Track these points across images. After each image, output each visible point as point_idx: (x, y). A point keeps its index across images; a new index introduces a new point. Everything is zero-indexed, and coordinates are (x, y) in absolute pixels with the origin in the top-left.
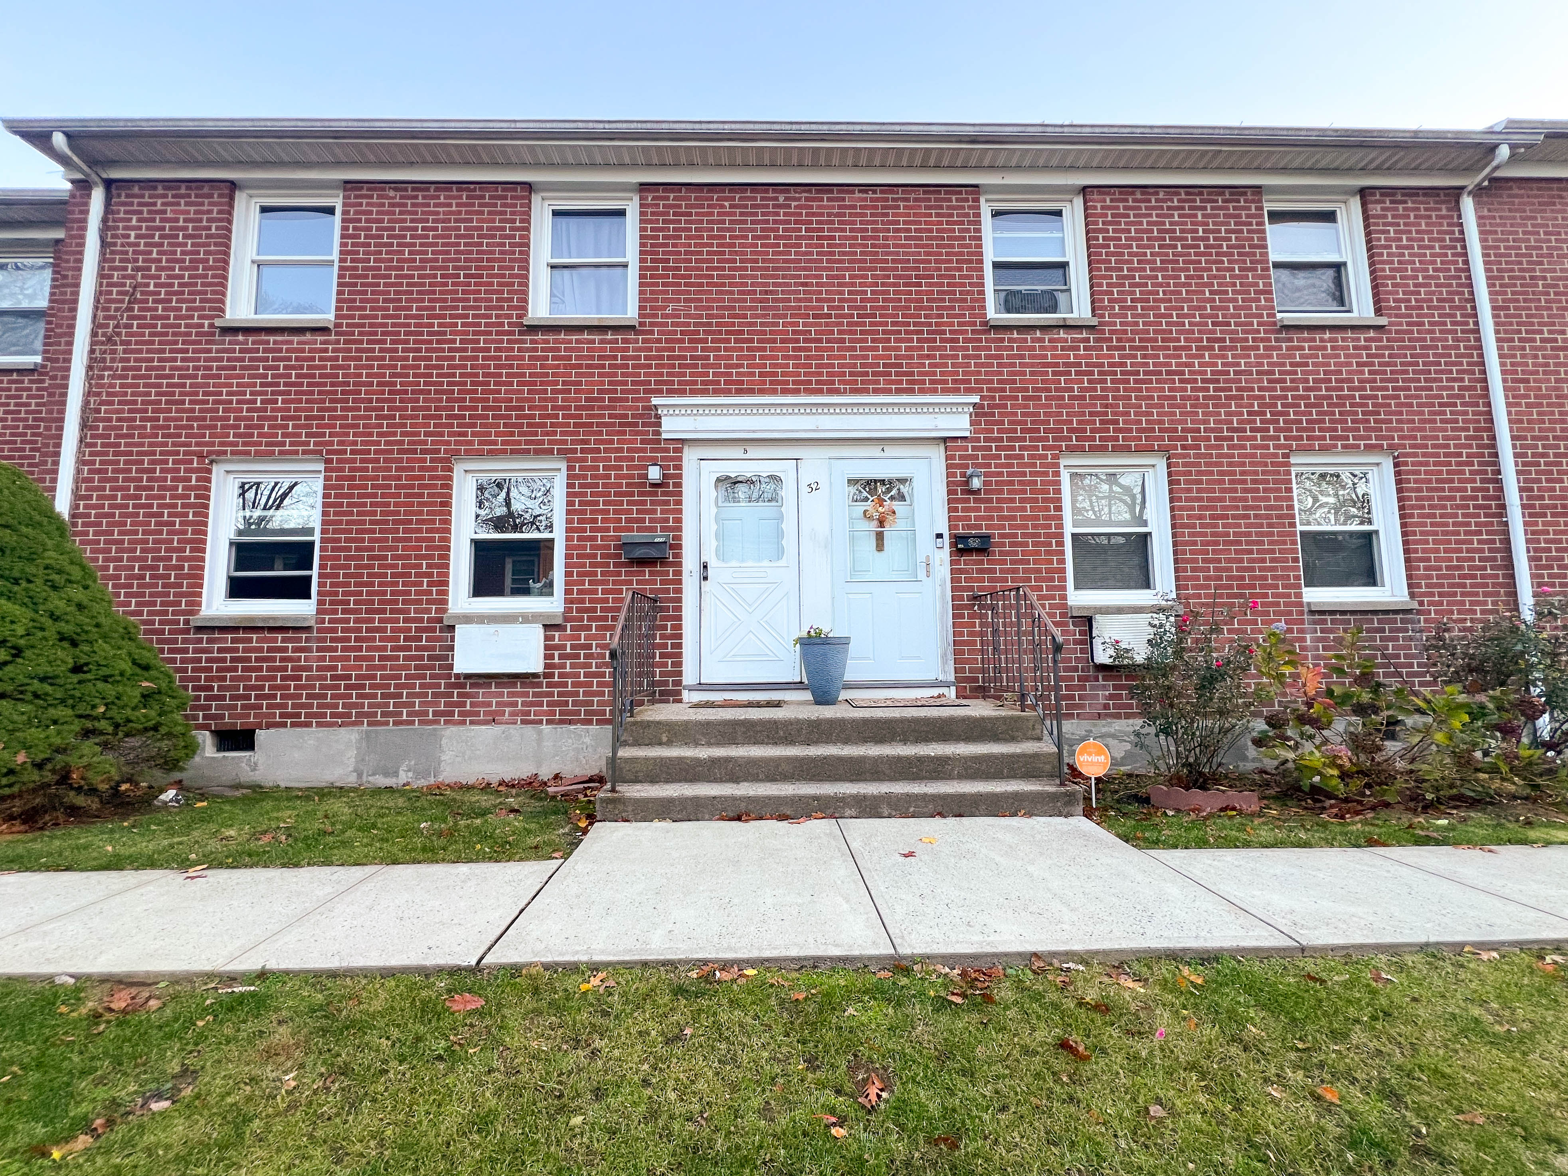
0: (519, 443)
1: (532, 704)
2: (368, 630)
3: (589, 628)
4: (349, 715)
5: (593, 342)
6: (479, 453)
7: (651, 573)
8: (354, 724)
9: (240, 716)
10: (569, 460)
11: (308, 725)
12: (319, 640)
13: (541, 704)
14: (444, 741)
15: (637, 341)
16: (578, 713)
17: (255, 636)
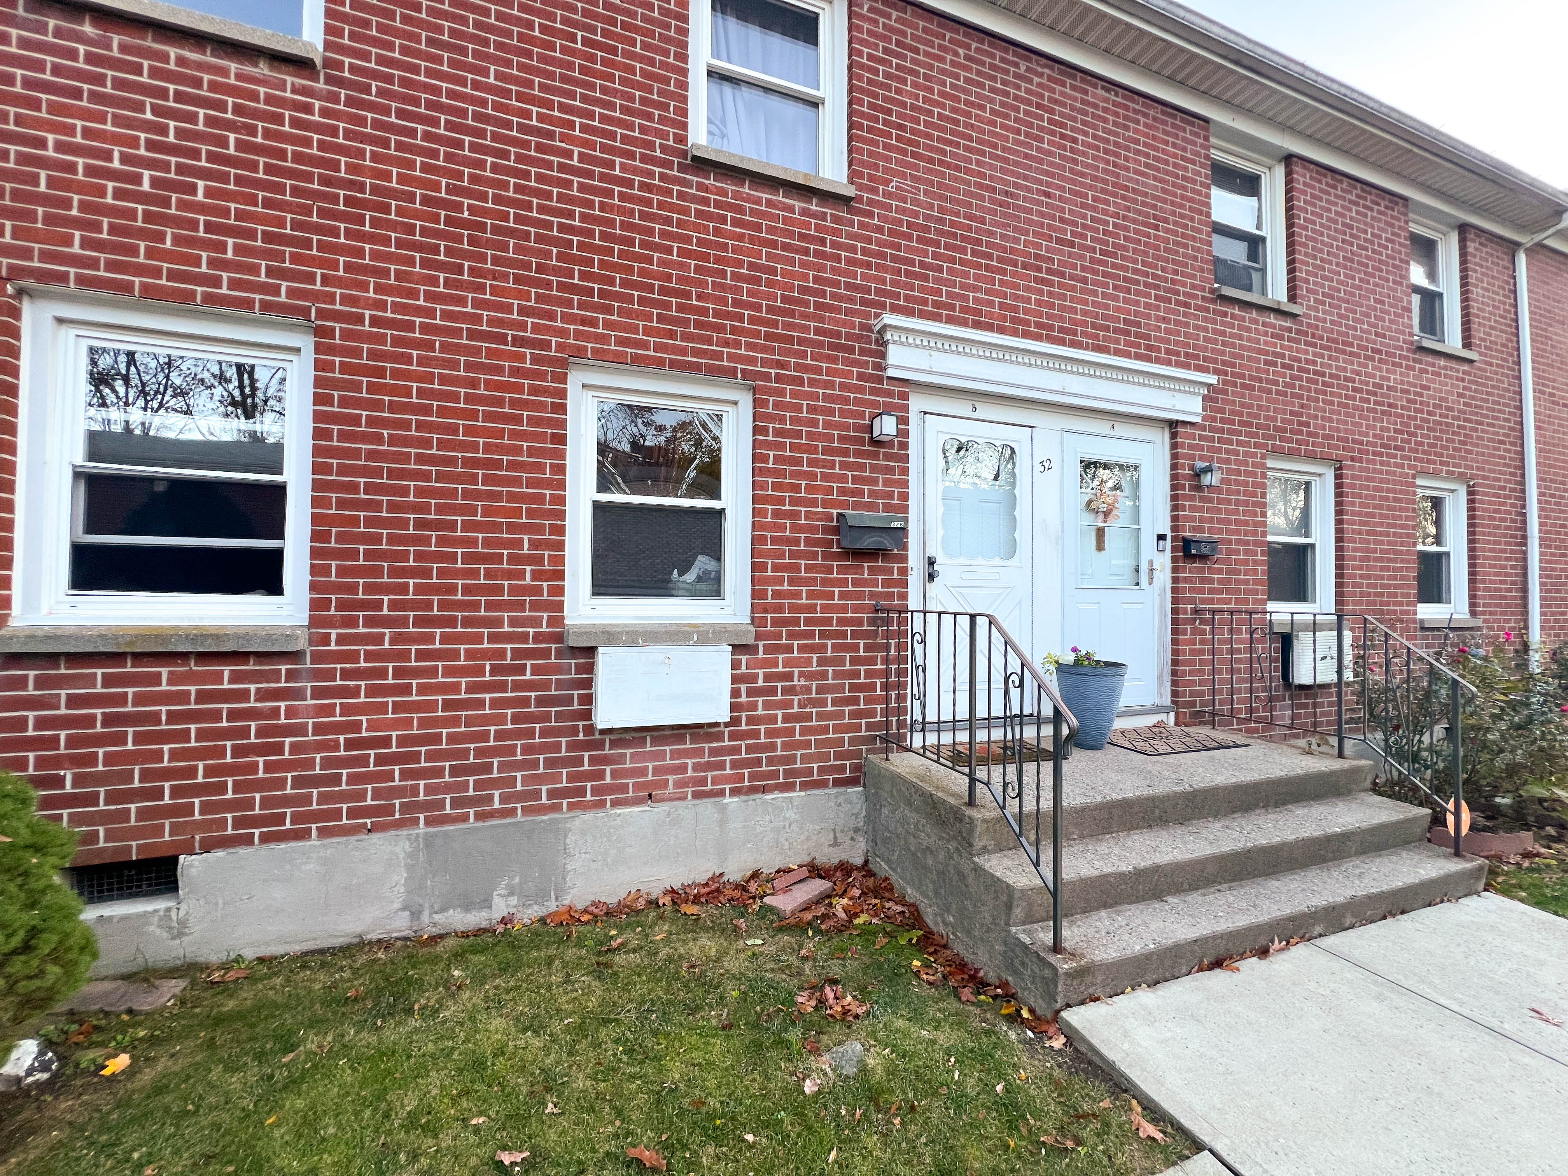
0: (683, 351)
1: (709, 766)
2: (422, 655)
3: (789, 649)
4: (388, 810)
5: (791, 209)
6: (619, 360)
7: (871, 570)
8: (399, 825)
9: (136, 833)
10: (755, 390)
11: (302, 835)
12: (317, 675)
13: (721, 766)
14: (571, 839)
15: (851, 223)
16: (775, 775)
17: (165, 671)
